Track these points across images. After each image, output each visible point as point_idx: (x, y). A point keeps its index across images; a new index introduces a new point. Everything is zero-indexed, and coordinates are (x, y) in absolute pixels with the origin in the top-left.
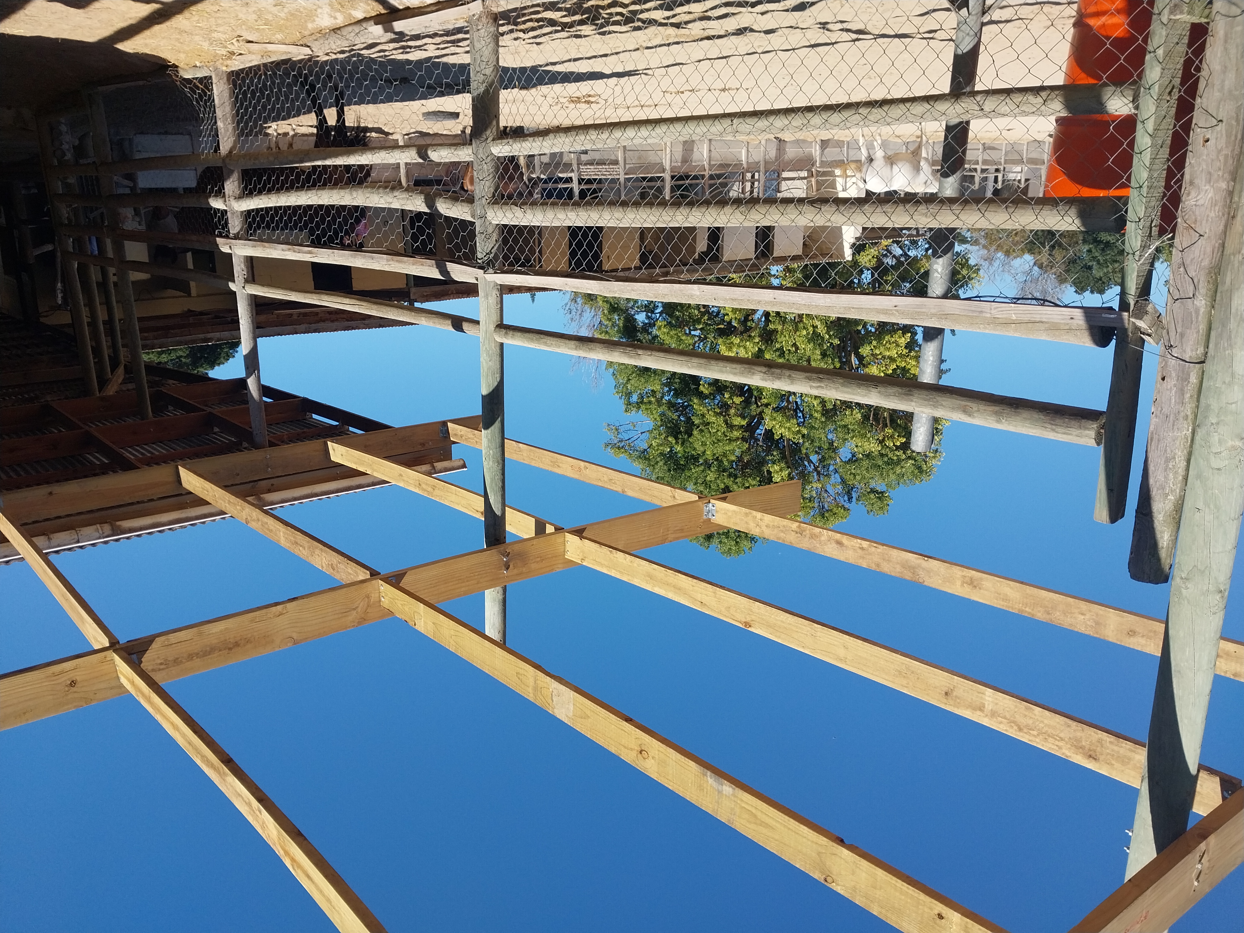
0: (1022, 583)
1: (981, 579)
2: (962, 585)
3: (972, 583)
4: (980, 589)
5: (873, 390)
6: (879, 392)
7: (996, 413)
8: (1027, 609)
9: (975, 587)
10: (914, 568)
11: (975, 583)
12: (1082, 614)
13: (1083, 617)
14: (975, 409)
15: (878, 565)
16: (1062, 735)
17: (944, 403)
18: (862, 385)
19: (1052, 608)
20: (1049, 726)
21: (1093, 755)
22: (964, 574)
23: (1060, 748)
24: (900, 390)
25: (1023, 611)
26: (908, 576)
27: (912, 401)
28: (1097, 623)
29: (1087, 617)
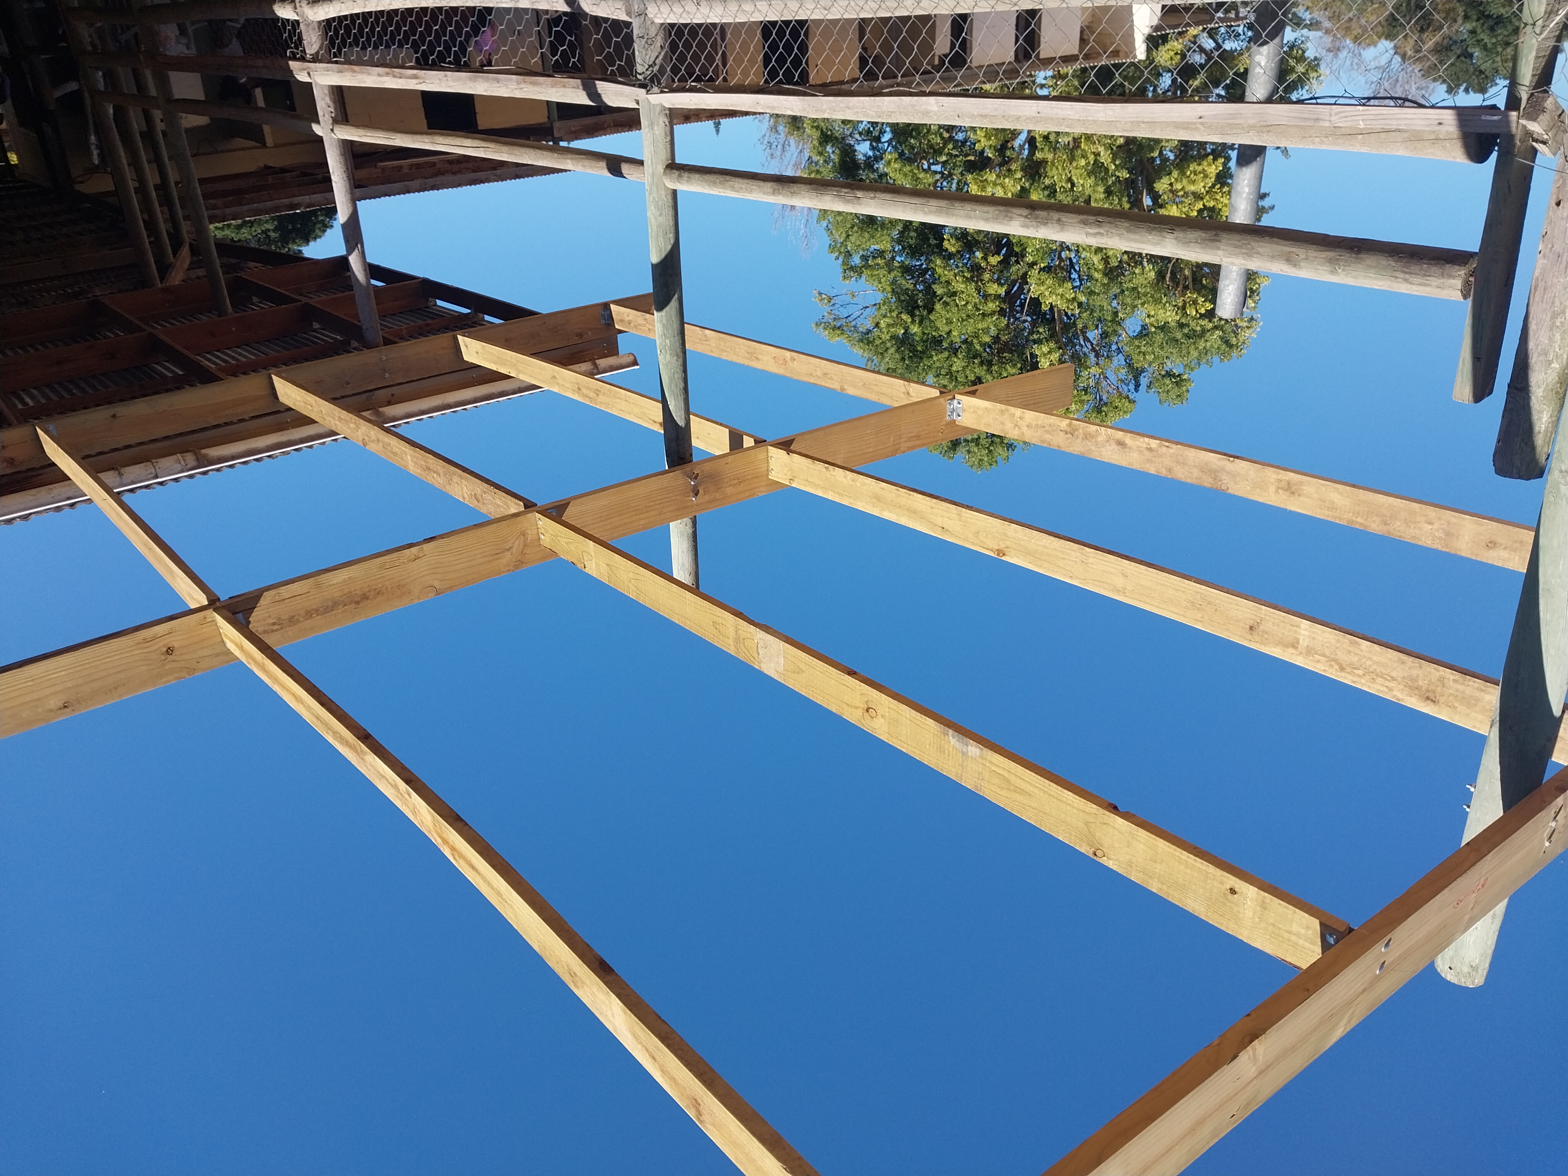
0: (1354, 486)
1: (1301, 483)
2: (1277, 492)
3: (1290, 489)
4: (1299, 495)
5: (1168, 236)
6: (1176, 239)
7: (1330, 261)
8: (1359, 520)
9: (1293, 493)
10: (1215, 471)
11: (1293, 489)
12: (1430, 523)
13: (1430, 527)
14: (1302, 256)
15: (1170, 470)
16: (1394, 674)
17: (1261, 250)
18: (1154, 229)
19: (1391, 517)
20: (1377, 663)
21: (1432, 696)
22: (1280, 477)
23: (1390, 689)
24: (1204, 235)
25: (1353, 521)
26: (1207, 482)
27: (1219, 249)
28: (1448, 534)
29: (1435, 527)
